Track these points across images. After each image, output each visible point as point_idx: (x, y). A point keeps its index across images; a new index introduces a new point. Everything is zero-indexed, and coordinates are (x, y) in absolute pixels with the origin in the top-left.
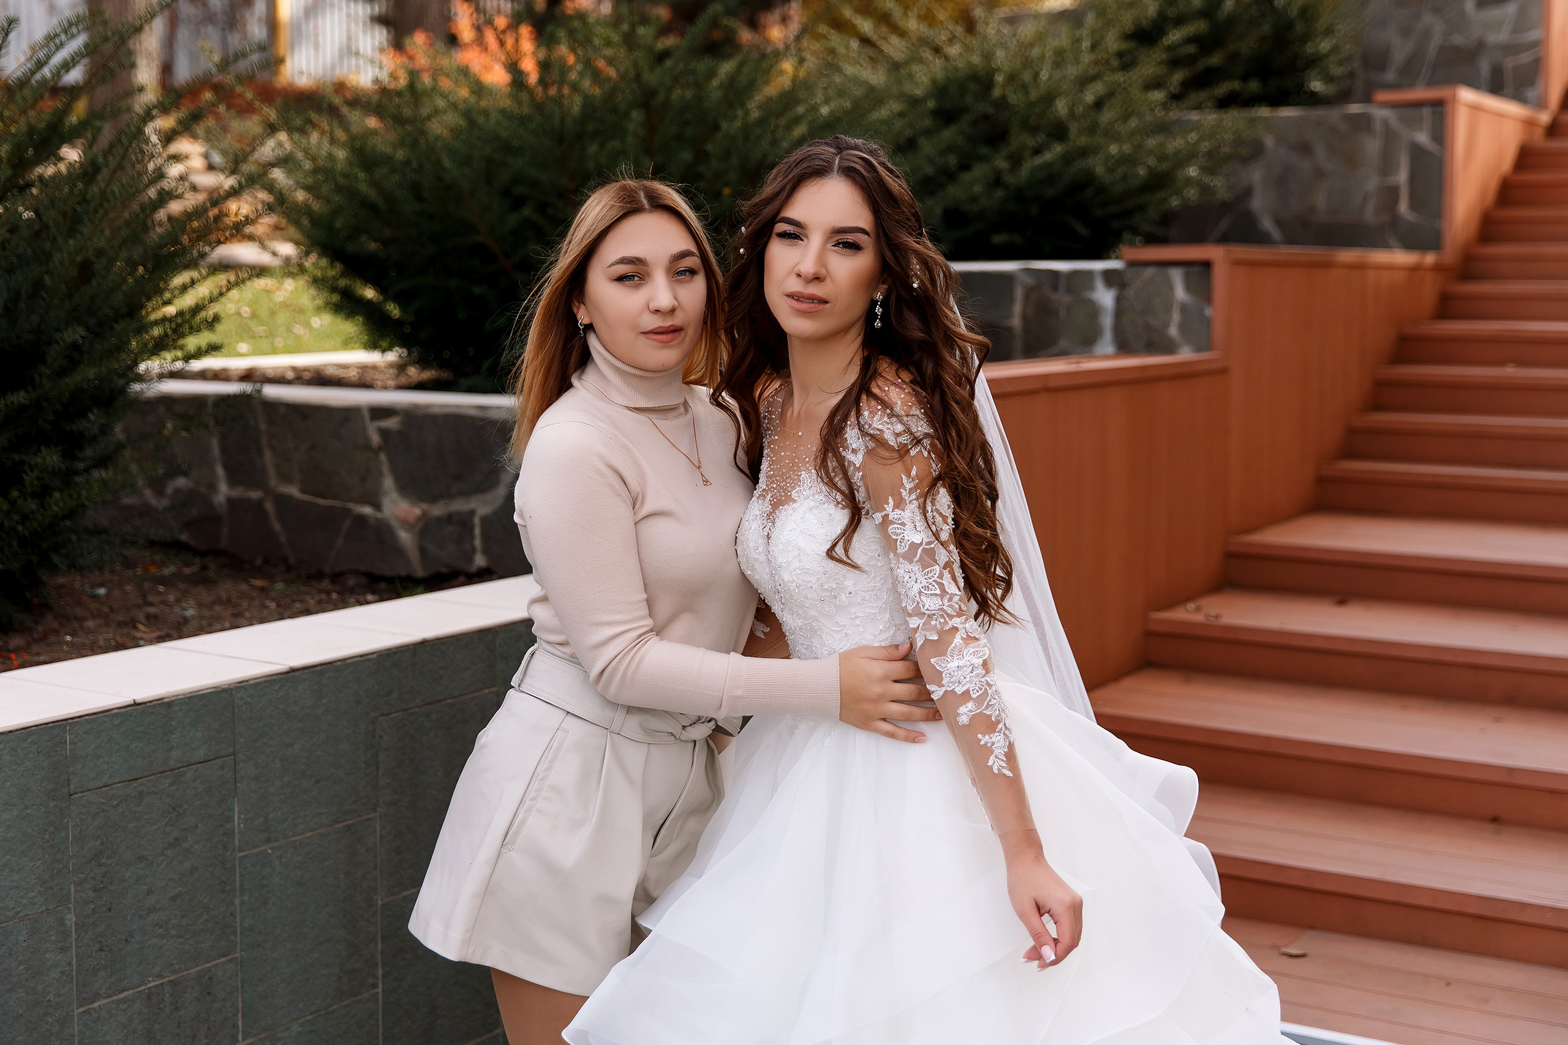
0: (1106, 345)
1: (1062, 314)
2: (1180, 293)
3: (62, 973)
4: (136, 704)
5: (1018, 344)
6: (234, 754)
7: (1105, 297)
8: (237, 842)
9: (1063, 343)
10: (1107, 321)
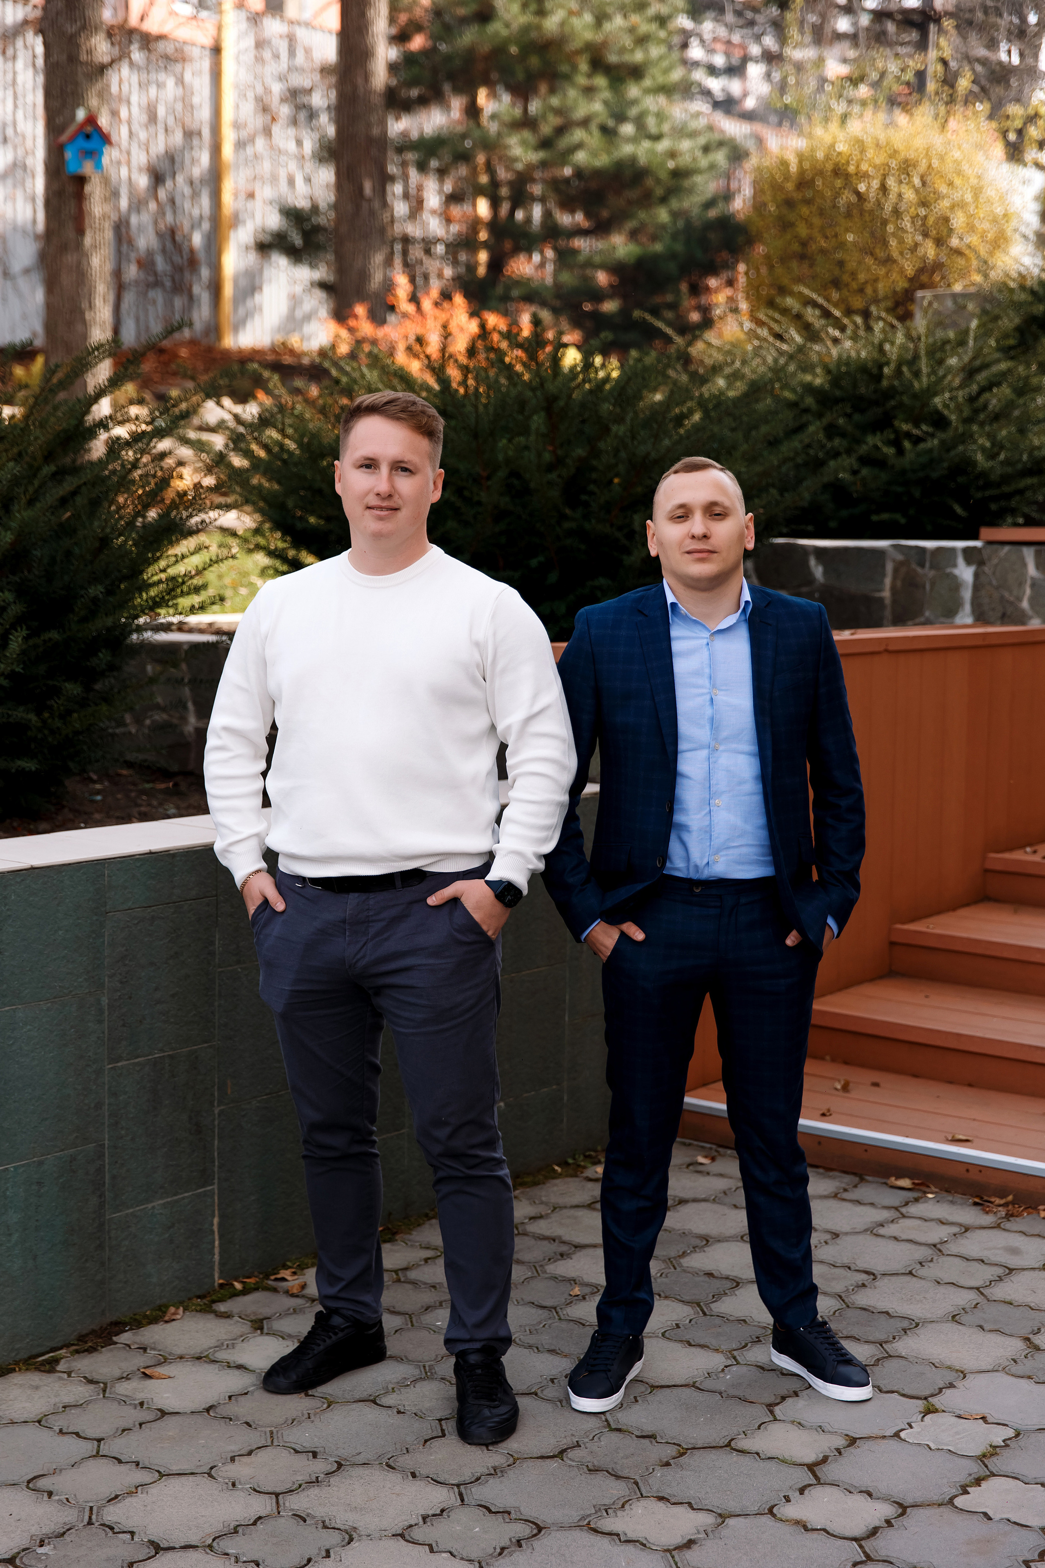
0: (965, 617)
1: (928, 587)
2: (1032, 570)
3: (98, 1038)
4: (151, 853)
5: (888, 613)
6: (216, 896)
7: (966, 573)
8: (217, 960)
9: (927, 614)
10: (967, 594)
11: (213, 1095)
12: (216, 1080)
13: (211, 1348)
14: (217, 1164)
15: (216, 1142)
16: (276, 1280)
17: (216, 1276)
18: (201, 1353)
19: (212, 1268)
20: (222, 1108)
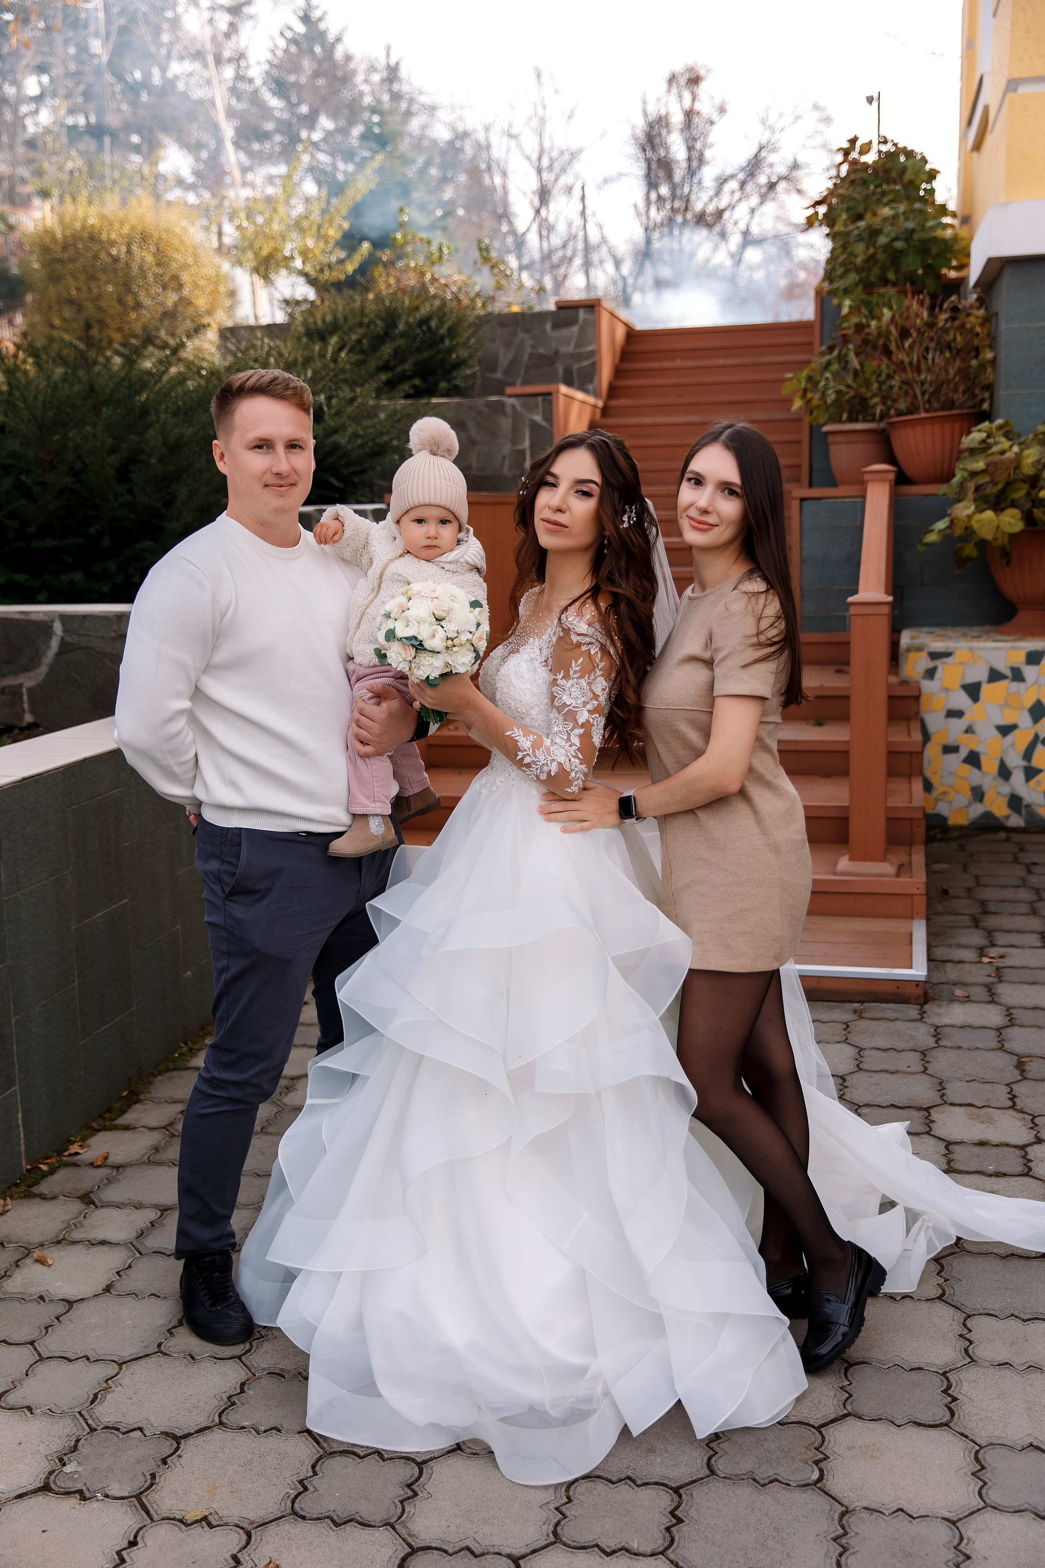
11: (10, 1008)
12: (11, 995)
13: (62, 1230)
14: (17, 1067)
15: (15, 1048)
16: (70, 1155)
17: (24, 1162)
18: (56, 1237)
19: (20, 1157)
20: (17, 1018)
